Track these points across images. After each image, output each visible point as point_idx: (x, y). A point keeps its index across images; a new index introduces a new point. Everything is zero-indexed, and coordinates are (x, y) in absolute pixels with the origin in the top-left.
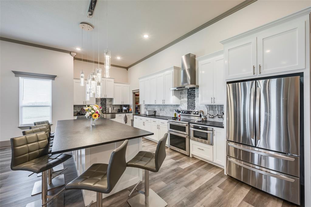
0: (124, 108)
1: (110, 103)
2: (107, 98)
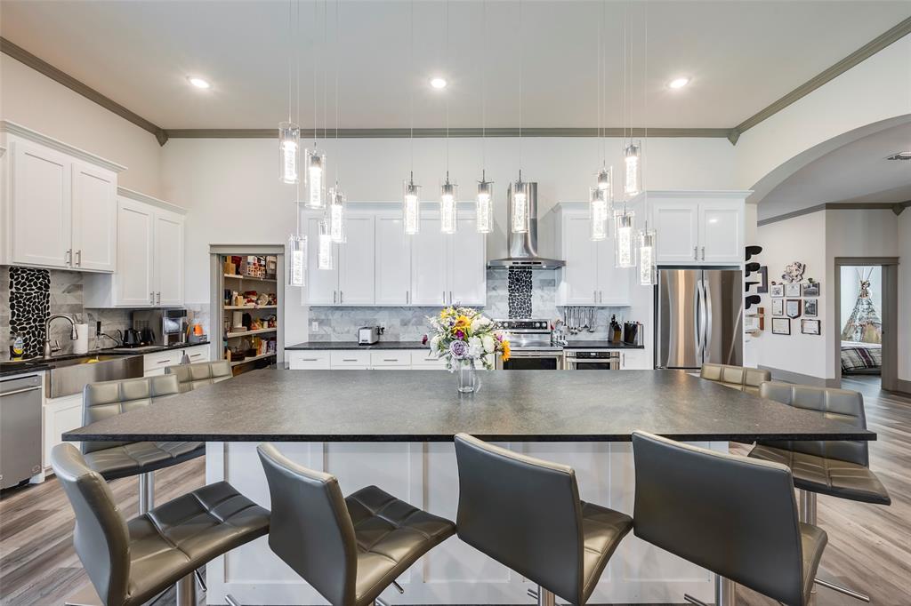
0: (169, 325)
1: (71, 299)
2: (53, 271)
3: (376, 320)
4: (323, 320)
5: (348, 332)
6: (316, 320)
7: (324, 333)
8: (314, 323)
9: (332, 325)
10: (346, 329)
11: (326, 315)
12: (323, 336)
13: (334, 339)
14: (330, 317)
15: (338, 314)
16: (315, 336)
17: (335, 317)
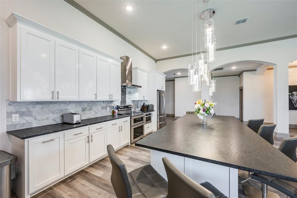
3: (67, 109)
4: (24, 113)
5: (48, 118)
6: (16, 113)
7: (25, 122)
8: (13, 115)
9: (34, 115)
10: (46, 117)
11: (27, 108)
12: (23, 124)
13: (35, 125)
14: (32, 110)
15: (38, 107)
16: (16, 125)
17: (35, 109)
